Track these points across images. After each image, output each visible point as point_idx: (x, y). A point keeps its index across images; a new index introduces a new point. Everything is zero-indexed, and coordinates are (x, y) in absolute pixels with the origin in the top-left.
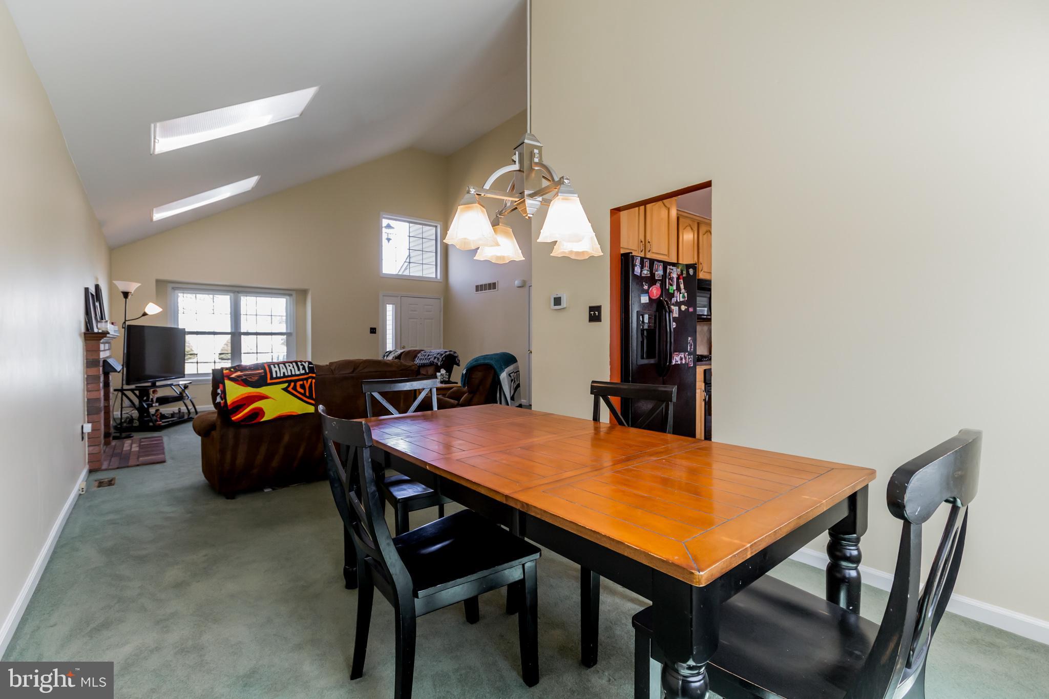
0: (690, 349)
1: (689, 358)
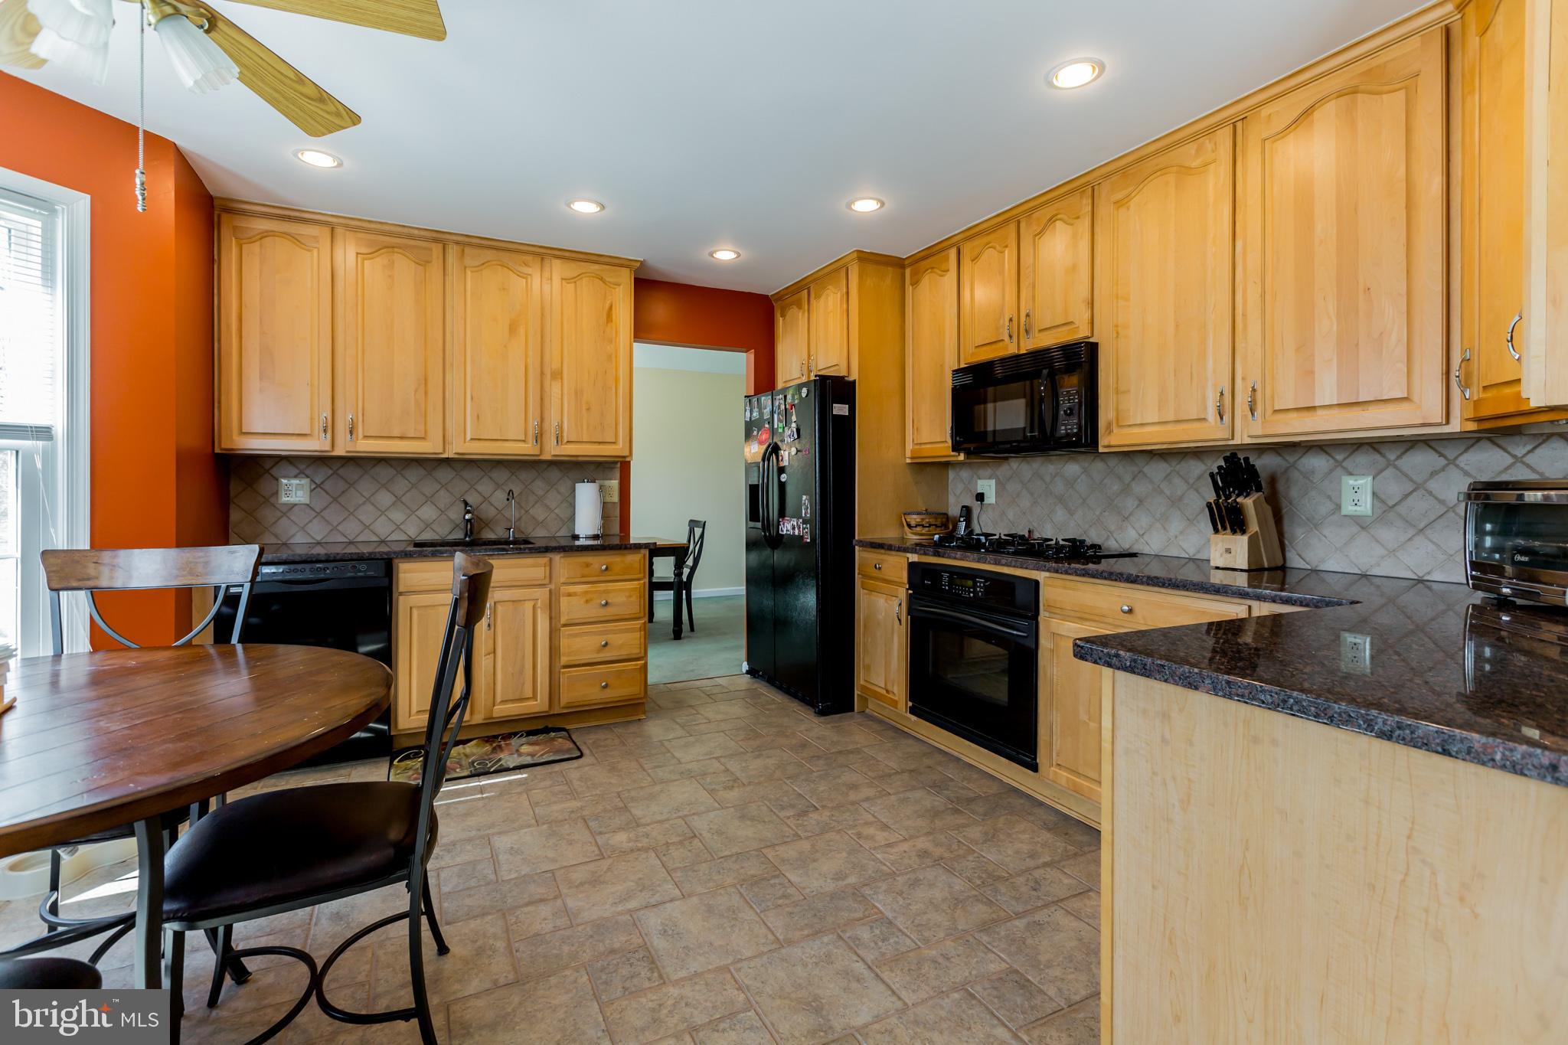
0: (805, 515)
1: (804, 529)
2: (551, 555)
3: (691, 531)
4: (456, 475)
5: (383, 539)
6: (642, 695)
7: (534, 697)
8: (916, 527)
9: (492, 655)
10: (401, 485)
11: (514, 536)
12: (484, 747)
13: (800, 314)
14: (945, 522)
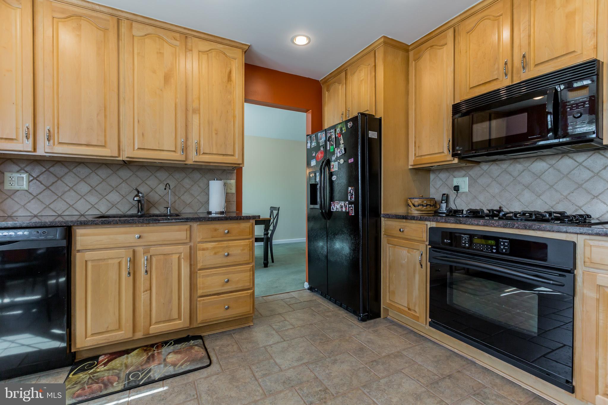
0: (351, 198)
1: (349, 208)
2: (191, 224)
3: (272, 212)
4: (133, 174)
5: (82, 213)
6: (251, 312)
7: (179, 318)
8: (418, 206)
9: (149, 292)
10: (94, 179)
11: (170, 211)
12: (141, 357)
13: (340, 87)
14: (435, 204)
